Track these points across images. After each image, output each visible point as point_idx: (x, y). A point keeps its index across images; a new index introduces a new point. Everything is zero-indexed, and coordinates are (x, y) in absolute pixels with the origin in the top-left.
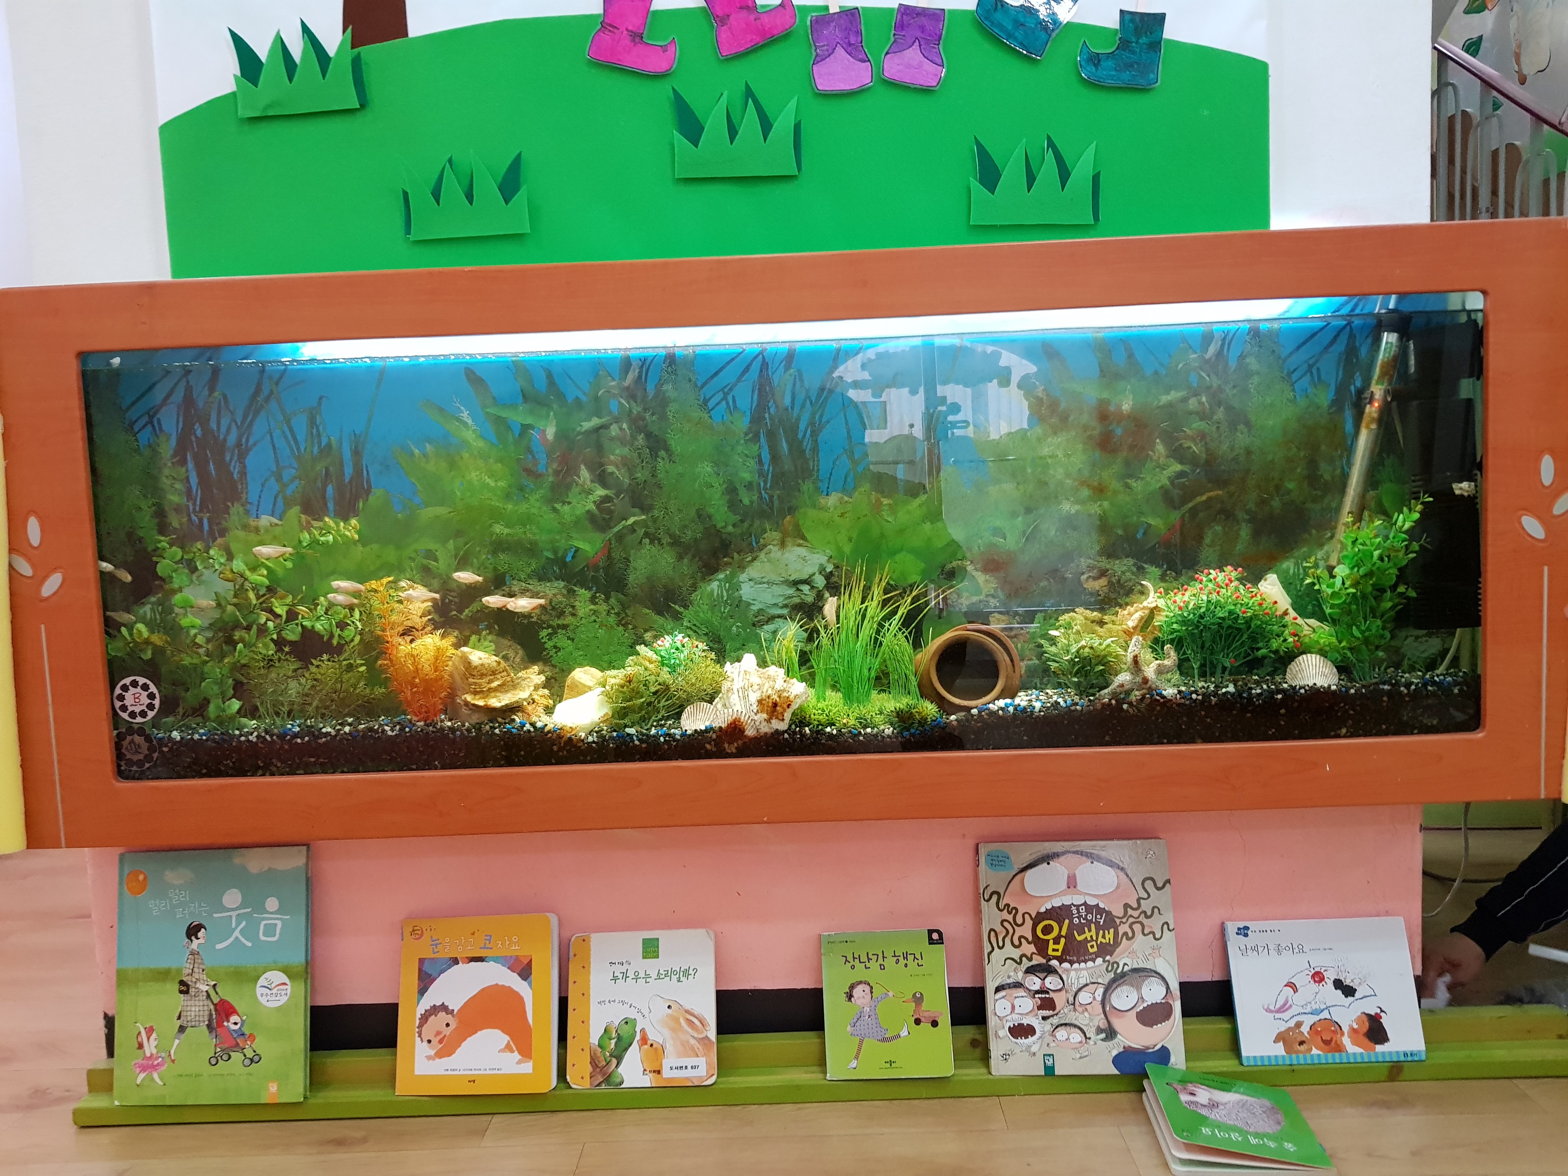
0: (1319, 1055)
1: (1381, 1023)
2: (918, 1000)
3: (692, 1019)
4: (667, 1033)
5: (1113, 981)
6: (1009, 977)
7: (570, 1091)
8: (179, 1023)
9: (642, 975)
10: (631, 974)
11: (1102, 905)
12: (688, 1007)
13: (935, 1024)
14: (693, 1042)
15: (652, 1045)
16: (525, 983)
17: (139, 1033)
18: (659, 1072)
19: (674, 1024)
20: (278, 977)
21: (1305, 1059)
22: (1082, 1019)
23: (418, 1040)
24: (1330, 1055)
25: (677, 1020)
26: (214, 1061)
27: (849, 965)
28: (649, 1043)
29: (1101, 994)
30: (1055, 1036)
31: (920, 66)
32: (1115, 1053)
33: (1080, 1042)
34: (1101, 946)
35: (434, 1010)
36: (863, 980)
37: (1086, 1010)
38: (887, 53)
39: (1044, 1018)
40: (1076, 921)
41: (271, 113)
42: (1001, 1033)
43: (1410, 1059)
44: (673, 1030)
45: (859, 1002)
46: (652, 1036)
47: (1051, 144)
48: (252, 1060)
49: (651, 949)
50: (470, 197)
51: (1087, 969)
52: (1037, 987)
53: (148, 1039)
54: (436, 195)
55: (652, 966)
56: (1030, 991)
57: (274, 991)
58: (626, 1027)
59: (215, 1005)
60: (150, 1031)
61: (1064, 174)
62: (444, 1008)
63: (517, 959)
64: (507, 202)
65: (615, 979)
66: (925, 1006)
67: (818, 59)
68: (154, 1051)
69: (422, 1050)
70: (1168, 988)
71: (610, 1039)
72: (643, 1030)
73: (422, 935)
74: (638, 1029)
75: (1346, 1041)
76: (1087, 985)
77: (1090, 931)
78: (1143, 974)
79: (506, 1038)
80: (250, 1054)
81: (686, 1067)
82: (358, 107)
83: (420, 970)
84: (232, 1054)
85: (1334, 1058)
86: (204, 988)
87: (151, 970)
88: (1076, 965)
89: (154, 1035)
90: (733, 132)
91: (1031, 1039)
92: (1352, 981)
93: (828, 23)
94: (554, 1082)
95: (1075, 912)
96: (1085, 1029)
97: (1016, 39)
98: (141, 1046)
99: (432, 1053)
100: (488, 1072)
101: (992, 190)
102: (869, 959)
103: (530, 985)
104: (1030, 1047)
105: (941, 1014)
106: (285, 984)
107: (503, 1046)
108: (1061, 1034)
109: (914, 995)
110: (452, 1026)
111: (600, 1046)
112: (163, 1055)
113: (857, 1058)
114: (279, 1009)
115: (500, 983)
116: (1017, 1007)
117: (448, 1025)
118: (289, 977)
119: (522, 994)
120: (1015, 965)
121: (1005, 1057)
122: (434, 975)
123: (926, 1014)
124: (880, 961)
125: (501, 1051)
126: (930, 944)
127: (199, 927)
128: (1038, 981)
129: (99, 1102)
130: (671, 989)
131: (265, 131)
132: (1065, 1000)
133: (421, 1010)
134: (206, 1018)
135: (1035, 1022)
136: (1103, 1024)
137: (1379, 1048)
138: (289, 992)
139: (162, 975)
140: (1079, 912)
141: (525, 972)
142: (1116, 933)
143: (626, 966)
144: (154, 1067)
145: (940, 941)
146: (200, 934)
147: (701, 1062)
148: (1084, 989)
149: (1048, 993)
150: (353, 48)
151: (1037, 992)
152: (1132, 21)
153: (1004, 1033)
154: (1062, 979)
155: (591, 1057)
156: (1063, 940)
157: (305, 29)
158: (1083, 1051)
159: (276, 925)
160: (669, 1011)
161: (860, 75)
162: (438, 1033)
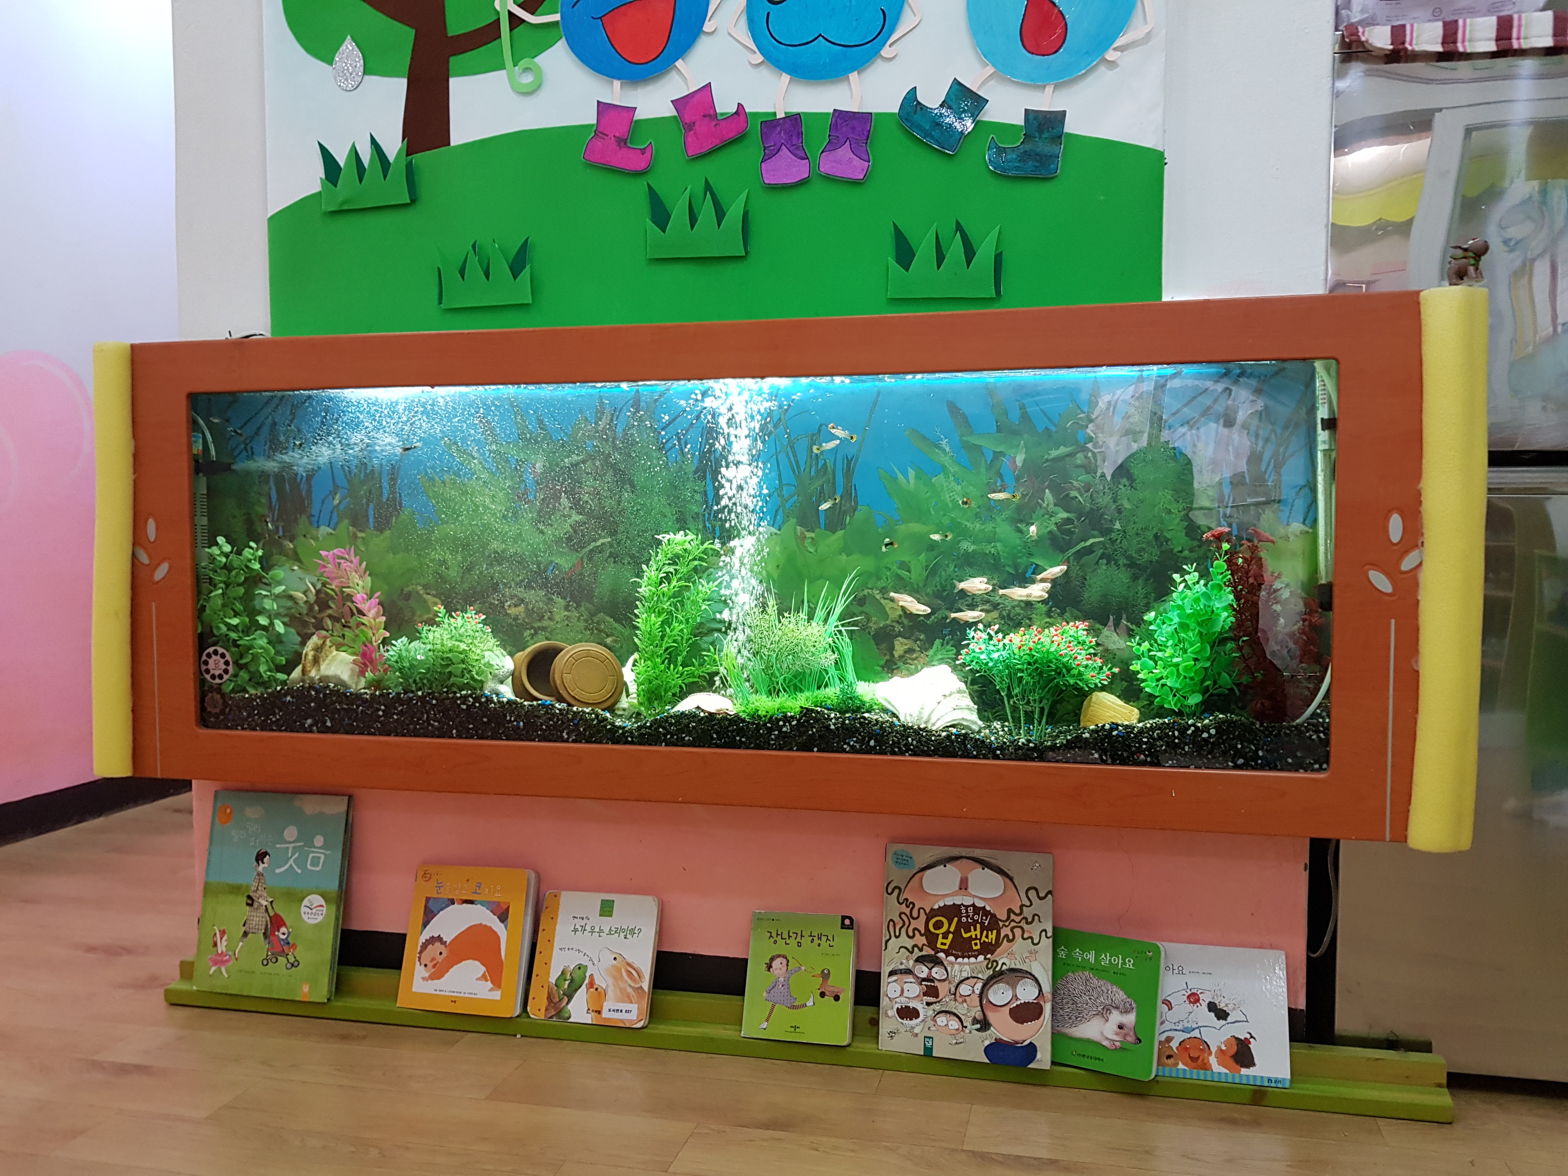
0: (1185, 1070)
1: (1249, 1048)
2: (825, 975)
3: (632, 970)
4: (610, 981)
5: (991, 978)
6: (902, 964)
7: (529, 1020)
8: (243, 929)
9: (597, 929)
10: (588, 928)
11: (988, 908)
12: (630, 960)
13: (837, 998)
14: (630, 990)
15: (597, 989)
16: (502, 925)
17: (215, 934)
18: (599, 1012)
19: (617, 975)
20: (317, 899)
21: (1170, 1071)
22: (961, 1009)
23: (418, 963)
24: (1195, 1071)
25: (619, 970)
26: (265, 962)
27: (772, 940)
28: (595, 987)
29: (980, 988)
30: (936, 1021)
31: (850, 160)
32: (987, 1043)
33: (957, 1030)
34: (983, 944)
35: (432, 940)
36: (782, 953)
37: (965, 1001)
38: (823, 152)
39: (928, 1004)
40: (964, 919)
41: (345, 207)
42: (890, 1013)
43: (1273, 1085)
44: (614, 978)
45: (776, 972)
46: (598, 982)
47: (959, 227)
48: (293, 965)
49: (607, 909)
50: (487, 275)
51: (969, 964)
52: (924, 975)
53: (221, 939)
54: (462, 273)
55: (606, 923)
56: (918, 978)
57: (314, 911)
58: (578, 972)
59: (270, 917)
60: (223, 933)
61: (970, 253)
62: (439, 939)
63: (498, 904)
64: (515, 278)
65: (575, 930)
66: (830, 982)
67: (766, 157)
68: (224, 950)
69: (420, 972)
70: (1040, 990)
71: (565, 980)
72: (591, 975)
73: (430, 878)
74: (588, 975)
75: (1213, 1060)
76: (968, 978)
77: (975, 930)
78: (1019, 974)
79: (483, 969)
80: (292, 960)
81: (621, 1011)
82: (409, 201)
83: (426, 907)
84: (279, 958)
85: (1198, 1074)
86: (264, 903)
87: (229, 885)
88: (960, 960)
89: (225, 937)
90: (693, 220)
91: (915, 1022)
92: (1226, 1005)
93: (775, 127)
94: (518, 1011)
95: (964, 911)
96: (963, 1017)
97: (932, 137)
98: (215, 945)
99: (427, 975)
100: (467, 995)
101: (907, 269)
102: (789, 936)
103: (506, 927)
104: (913, 1028)
105: (843, 990)
106: (322, 906)
107: (480, 975)
108: (942, 1020)
109: (823, 971)
110: (444, 955)
111: (556, 985)
112: (231, 953)
113: (767, 1020)
114: (316, 925)
115: (484, 923)
116: (905, 991)
117: (441, 953)
118: (326, 901)
119: (499, 933)
120: (908, 953)
121: (892, 1034)
122: (436, 911)
123: (831, 989)
124: (799, 939)
125: (478, 979)
126: (842, 928)
127: (266, 854)
128: (926, 970)
129: (184, 986)
130: (618, 944)
131: (342, 222)
132: (947, 989)
133: (422, 939)
134: (263, 927)
135: (920, 1007)
136: (979, 1016)
137: (1244, 1071)
138: (324, 913)
139: (235, 890)
140: (967, 912)
141: (503, 917)
142: (998, 934)
143: (585, 921)
144: (223, 962)
145: (850, 927)
146: (265, 860)
147: (634, 1007)
148: (965, 982)
149: (933, 982)
150: (407, 155)
151: (924, 980)
152: (1035, 119)
153: (892, 1013)
154: (946, 971)
155: (549, 994)
156: (951, 936)
157: (373, 141)
158: (960, 1037)
159: (319, 858)
160: (615, 962)
161: (799, 170)
162: (433, 960)
